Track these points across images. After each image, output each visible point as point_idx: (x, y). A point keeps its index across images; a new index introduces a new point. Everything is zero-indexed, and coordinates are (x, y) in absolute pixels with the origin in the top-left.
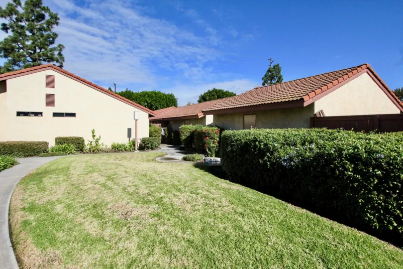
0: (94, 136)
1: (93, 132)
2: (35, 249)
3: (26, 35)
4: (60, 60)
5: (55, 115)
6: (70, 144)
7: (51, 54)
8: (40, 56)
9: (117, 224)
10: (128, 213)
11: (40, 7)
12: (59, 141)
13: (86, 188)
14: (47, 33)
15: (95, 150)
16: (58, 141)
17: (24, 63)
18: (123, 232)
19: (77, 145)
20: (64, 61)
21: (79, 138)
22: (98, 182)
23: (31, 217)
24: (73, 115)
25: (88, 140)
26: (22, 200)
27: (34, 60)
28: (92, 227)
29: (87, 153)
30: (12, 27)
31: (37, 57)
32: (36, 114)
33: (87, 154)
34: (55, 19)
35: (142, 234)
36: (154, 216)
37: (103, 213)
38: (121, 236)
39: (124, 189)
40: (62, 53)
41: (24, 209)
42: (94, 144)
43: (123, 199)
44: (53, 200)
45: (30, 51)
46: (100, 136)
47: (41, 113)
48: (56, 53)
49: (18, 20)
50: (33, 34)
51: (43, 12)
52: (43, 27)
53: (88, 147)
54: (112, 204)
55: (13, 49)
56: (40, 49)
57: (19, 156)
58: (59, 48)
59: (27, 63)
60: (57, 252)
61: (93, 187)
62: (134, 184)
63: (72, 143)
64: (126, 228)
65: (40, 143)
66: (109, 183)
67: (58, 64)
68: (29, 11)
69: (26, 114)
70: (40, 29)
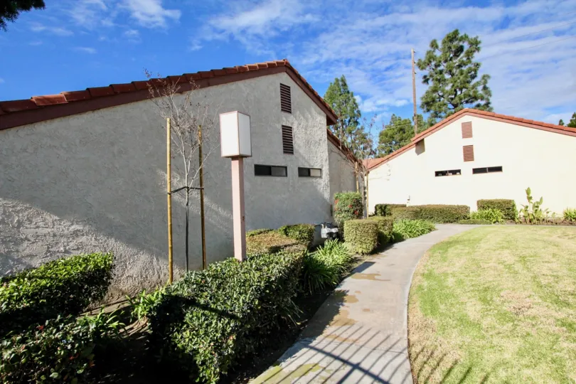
0: (530, 198)
1: (528, 192)
2: (419, 312)
3: (445, 80)
4: (486, 96)
5: (476, 171)
6: (495, 210)
7: (474, 92)
8: (461, 99)
9: (503, 317)
10: (523, 309)
11: (457, 40)
12: (483, 205)
13: (486, 266)
14: (467, 67)
15: (534, 220)
16: (480, 204)
17: (445, 112)
18: (505, 327)
19: (506, 211)
20: (490, 95)
21: (507, 200)
22: (505, 262)
23: (425, 284)
24: (499, 169)
25: (520, 204)
26: (425, 266)
27: (455, 106)
28: (473, 309)
29: (521, 222)
30: (431, 76)
31: (458, 101)
32: (454, 172)
33: (521, 225)
34: (475, 45)
35: (530, 339)
36: (563, 325)
37: (492, 298)
38: (501, 331)
39: (535, 277)
40: (487, 85)
41: (423, 275)
42: (531, 210)
43: (525, 289)
44: (449, 272)
45: (450, 97)
46: (541, 199)
47: (459, 171)
48: (480, 88)
49: (437, 66)
50: (453, 75)
51: (461, 44)
52: (463, 61)
53: (522, 214)
54: (508, 291)
55: (434, 101)
56: (461, 89)
57: (439, 222)
58: (483, 81)
59: (448, 112)
60: (435, 321)
61: (495, 267)
62: (555, 274)
63: (499, 207)
64: (512, 324)
65: (459, 207)
66: (518, 267)
67: (483, 103)
68: (446, 49)
69: (444, 173)
70: (460, 66)
